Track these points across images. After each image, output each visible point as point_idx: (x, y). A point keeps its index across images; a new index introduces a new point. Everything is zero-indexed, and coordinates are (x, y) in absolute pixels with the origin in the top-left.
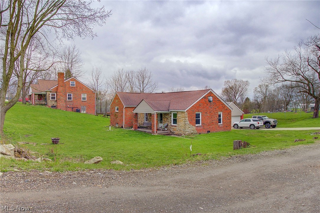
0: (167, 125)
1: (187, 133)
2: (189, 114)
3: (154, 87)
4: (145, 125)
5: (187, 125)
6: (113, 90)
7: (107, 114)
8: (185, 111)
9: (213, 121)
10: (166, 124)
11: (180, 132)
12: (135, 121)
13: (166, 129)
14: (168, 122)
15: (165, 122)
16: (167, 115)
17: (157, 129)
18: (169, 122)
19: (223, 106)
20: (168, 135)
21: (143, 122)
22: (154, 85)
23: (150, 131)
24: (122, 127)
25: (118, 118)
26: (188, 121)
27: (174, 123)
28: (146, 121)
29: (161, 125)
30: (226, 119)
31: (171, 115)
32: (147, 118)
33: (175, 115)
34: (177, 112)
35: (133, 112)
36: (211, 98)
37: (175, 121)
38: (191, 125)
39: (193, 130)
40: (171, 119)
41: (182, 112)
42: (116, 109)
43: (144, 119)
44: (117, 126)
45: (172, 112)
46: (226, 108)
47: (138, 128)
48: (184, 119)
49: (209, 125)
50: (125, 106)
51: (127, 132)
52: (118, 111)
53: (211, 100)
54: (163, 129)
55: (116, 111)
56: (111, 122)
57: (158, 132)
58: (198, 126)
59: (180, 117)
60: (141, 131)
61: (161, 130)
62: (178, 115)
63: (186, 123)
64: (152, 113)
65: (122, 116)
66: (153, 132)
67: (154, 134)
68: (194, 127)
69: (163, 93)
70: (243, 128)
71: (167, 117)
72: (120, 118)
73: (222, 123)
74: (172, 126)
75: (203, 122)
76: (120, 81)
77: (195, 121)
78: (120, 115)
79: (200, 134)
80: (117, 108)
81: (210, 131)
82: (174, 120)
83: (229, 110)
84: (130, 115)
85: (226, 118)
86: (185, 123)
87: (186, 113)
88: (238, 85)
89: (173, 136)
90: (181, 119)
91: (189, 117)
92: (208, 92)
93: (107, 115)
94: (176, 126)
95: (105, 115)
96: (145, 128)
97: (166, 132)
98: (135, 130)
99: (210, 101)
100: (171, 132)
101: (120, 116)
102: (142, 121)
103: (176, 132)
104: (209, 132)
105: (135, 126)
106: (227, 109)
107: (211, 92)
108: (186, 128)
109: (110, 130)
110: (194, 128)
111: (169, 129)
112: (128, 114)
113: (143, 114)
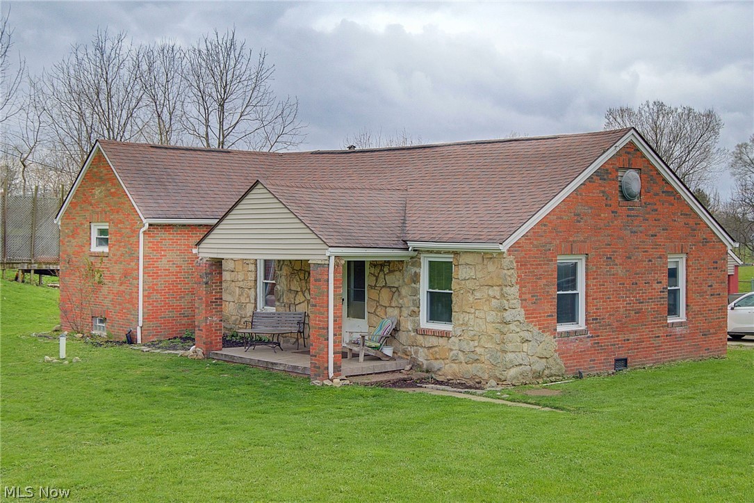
0: (396, 330)
1: (513, 372)
2: (522, 264)
3: (278, 131)
4: (263, 330)
5: (512, 327)
6: (68, 140)
7: (36, 266)
8: (504, 248)
9: (644, 306)
10: (388, 324)
11: (472, 369)
12: (209, 304)
13: (388, 351)
14: (396, 312)
15: (380, 311)
16: (391, 272)
17: (339, 349)
18: (405, 312)
19: (691, 222)
20: (404, 383)
21: (250, 308)
22: (280, 119)
23: (303, 362)
24: (131, 340)
25: (105, 290)
26: (517, 303)
27: (433, 317)
28: (267, 303)
29: (356, 328)
30: (702, 293)
31: (414, 270)
32: (271, 290)
33: (441, 273)
34: (456, 253)
35: (195, 251)
36: (633, 180)
37: (441, 306)
38: (536, 330)
39: (545, 354)
40: (416, 292)
41: (487, 256)
42: (95, 234)
43: (252, 292)
44: (100, 331)
45: (422, 256)
46: (701, 235)
47: (227, 343)
48: (495, 291)
49: (621, 328)
50: (146, 222)
51: (167, 372)
52: (105, 249)
53: (635, 187)
54: (372, 353)
55: (95, 248)
56: (65, 311)
57: (349, 367)
58: (568, 334)
59: (470, 284)
60: (245, 366)
61: (361, 357)
62: (461, 273)
63: (508, 315)
64: (313, 259)
65: (129, 275)
66: (321, 371)
67: (326, 382)
68: (548, 337)
69: (352, 151)
70: (746, 337)
71: (392, 280)
72: (116, 287)
73: (682, 317)
74: (424, 333)
75: (592, 310)
76: (103, 96)
77: (551, 308)
78: (117, 270)
79: (580, 376)
80: (102, 232)
81: (626, 360)
82: (433, 297)
83: (718, 246)
84: (173, 269)
85: (705, 288)
86: (506, 314)
87: (508, 260)
88: (666, 131)
89: (430, 390)
90: (478, 295)
91: (521, 283)
92: (621, 143)
93: (37, 272)
94: (445, 335)
95: (28, 271)
96: (260, 341)
97: (390, 365)
98: (207, 356)
99: (626, 196)
100: (415, 365)
101: (117, 277)
102: (241, 306)
103: (448, 369)
104: (622, 363)
105: (208, 330)
106: (705, 241)
107: (631, 143)
108: (510, 347)
109: (63, 354)
110: (549, 344)
111: (405, 352)
112: (163, 263)
113: (252, 267)
